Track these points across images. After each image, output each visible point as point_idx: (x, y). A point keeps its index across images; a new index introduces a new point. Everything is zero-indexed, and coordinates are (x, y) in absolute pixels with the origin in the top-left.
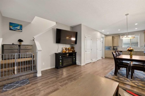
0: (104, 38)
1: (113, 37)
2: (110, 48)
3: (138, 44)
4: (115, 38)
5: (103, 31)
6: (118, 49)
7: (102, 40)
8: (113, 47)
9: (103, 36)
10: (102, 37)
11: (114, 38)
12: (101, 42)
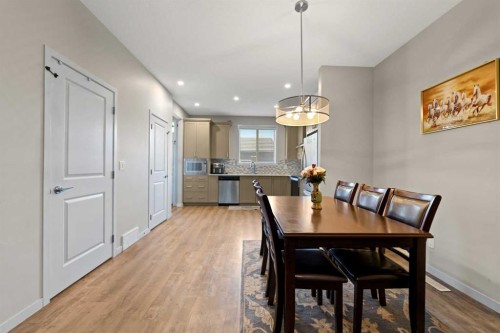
0: (181, 123)
1: (212, 124)
2: (204, 166)
3: (273, 156)
4: (219, 130)
5: (181, 83)
6: (227, 170)
7: (173, 130)
8: (213, 160)
9: (179, 114)
10: (174, 118)
11: (214, 128)
12: (171, 138)
